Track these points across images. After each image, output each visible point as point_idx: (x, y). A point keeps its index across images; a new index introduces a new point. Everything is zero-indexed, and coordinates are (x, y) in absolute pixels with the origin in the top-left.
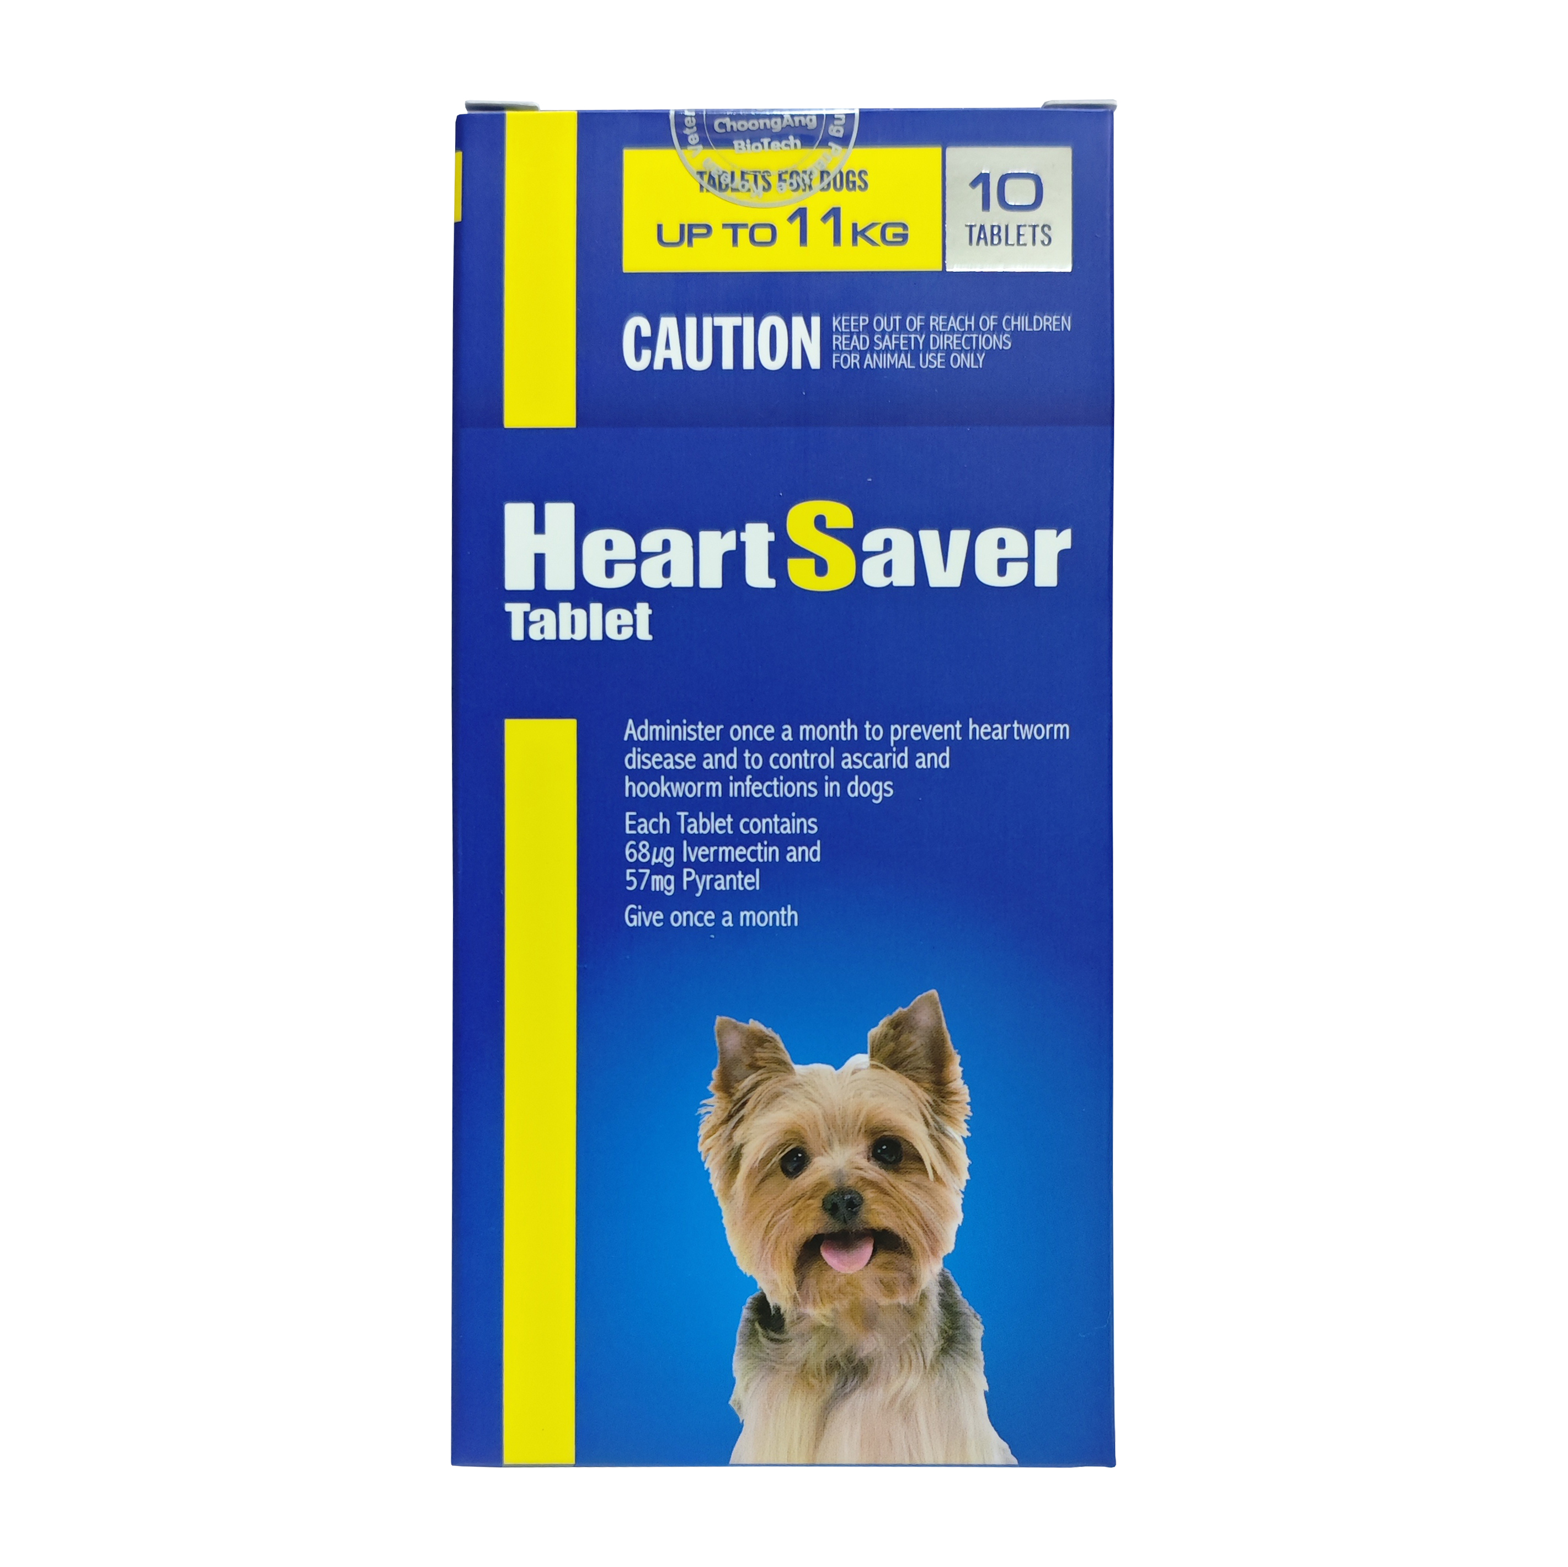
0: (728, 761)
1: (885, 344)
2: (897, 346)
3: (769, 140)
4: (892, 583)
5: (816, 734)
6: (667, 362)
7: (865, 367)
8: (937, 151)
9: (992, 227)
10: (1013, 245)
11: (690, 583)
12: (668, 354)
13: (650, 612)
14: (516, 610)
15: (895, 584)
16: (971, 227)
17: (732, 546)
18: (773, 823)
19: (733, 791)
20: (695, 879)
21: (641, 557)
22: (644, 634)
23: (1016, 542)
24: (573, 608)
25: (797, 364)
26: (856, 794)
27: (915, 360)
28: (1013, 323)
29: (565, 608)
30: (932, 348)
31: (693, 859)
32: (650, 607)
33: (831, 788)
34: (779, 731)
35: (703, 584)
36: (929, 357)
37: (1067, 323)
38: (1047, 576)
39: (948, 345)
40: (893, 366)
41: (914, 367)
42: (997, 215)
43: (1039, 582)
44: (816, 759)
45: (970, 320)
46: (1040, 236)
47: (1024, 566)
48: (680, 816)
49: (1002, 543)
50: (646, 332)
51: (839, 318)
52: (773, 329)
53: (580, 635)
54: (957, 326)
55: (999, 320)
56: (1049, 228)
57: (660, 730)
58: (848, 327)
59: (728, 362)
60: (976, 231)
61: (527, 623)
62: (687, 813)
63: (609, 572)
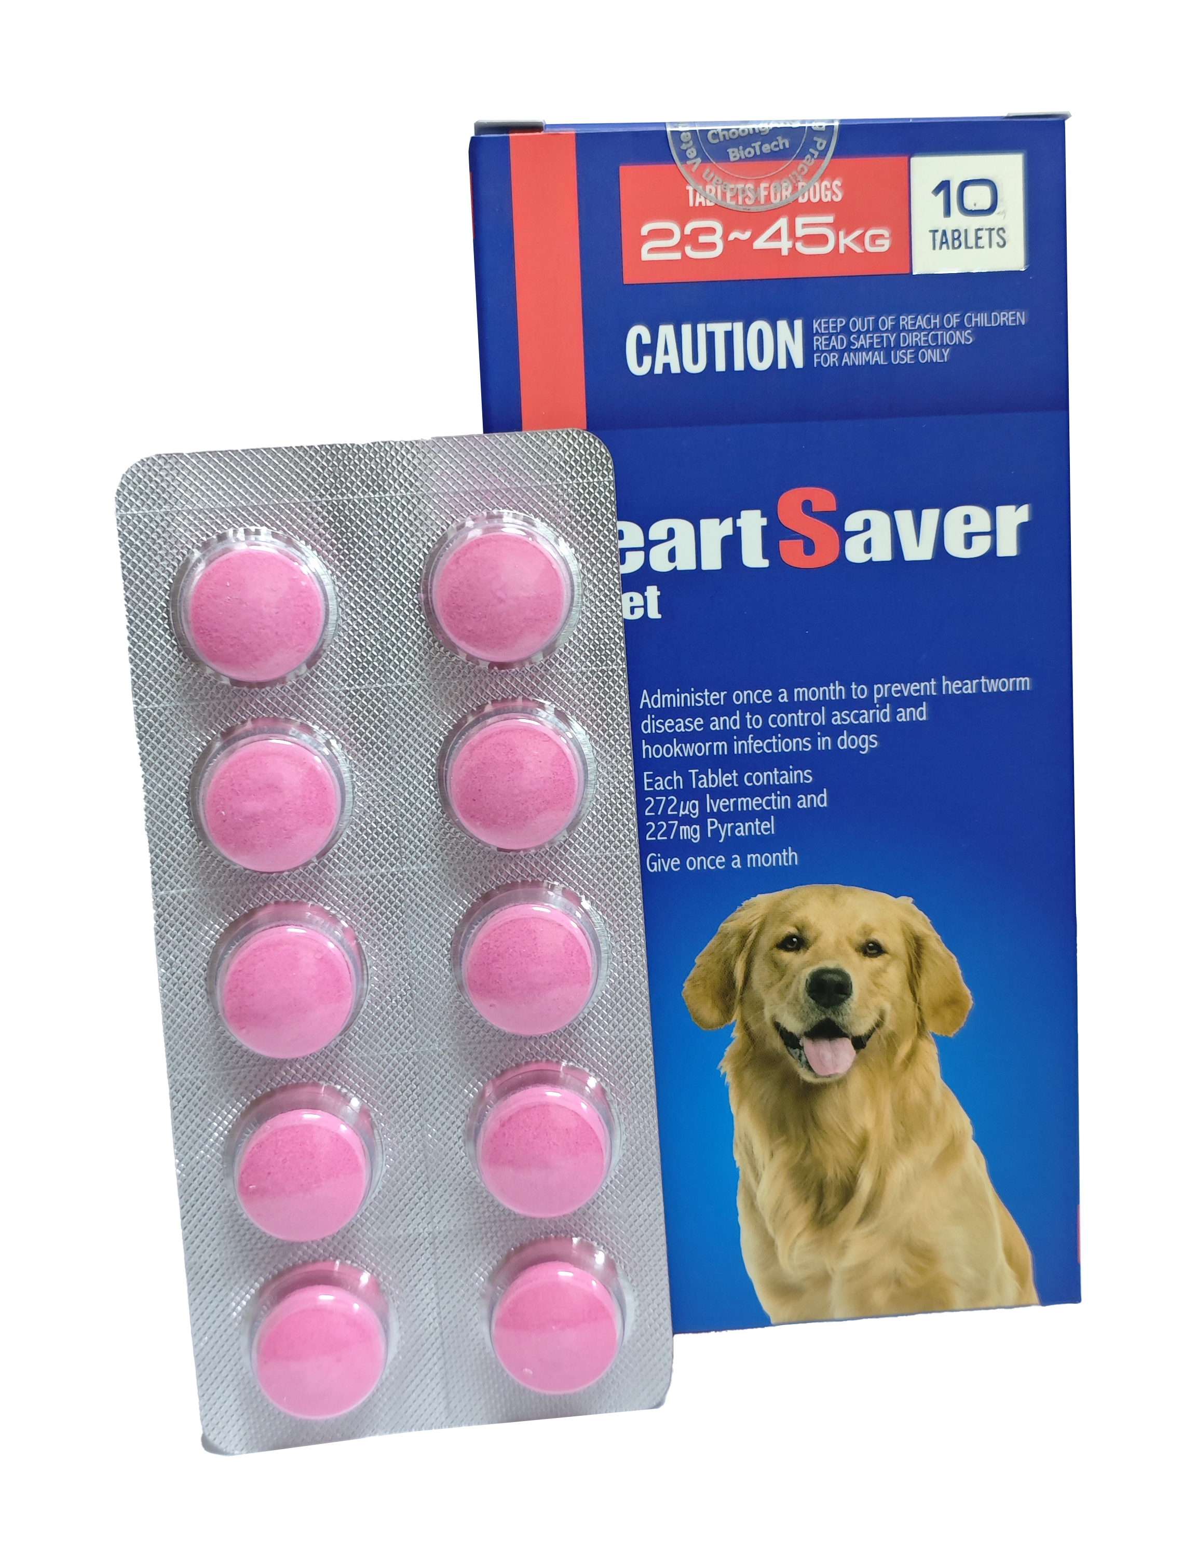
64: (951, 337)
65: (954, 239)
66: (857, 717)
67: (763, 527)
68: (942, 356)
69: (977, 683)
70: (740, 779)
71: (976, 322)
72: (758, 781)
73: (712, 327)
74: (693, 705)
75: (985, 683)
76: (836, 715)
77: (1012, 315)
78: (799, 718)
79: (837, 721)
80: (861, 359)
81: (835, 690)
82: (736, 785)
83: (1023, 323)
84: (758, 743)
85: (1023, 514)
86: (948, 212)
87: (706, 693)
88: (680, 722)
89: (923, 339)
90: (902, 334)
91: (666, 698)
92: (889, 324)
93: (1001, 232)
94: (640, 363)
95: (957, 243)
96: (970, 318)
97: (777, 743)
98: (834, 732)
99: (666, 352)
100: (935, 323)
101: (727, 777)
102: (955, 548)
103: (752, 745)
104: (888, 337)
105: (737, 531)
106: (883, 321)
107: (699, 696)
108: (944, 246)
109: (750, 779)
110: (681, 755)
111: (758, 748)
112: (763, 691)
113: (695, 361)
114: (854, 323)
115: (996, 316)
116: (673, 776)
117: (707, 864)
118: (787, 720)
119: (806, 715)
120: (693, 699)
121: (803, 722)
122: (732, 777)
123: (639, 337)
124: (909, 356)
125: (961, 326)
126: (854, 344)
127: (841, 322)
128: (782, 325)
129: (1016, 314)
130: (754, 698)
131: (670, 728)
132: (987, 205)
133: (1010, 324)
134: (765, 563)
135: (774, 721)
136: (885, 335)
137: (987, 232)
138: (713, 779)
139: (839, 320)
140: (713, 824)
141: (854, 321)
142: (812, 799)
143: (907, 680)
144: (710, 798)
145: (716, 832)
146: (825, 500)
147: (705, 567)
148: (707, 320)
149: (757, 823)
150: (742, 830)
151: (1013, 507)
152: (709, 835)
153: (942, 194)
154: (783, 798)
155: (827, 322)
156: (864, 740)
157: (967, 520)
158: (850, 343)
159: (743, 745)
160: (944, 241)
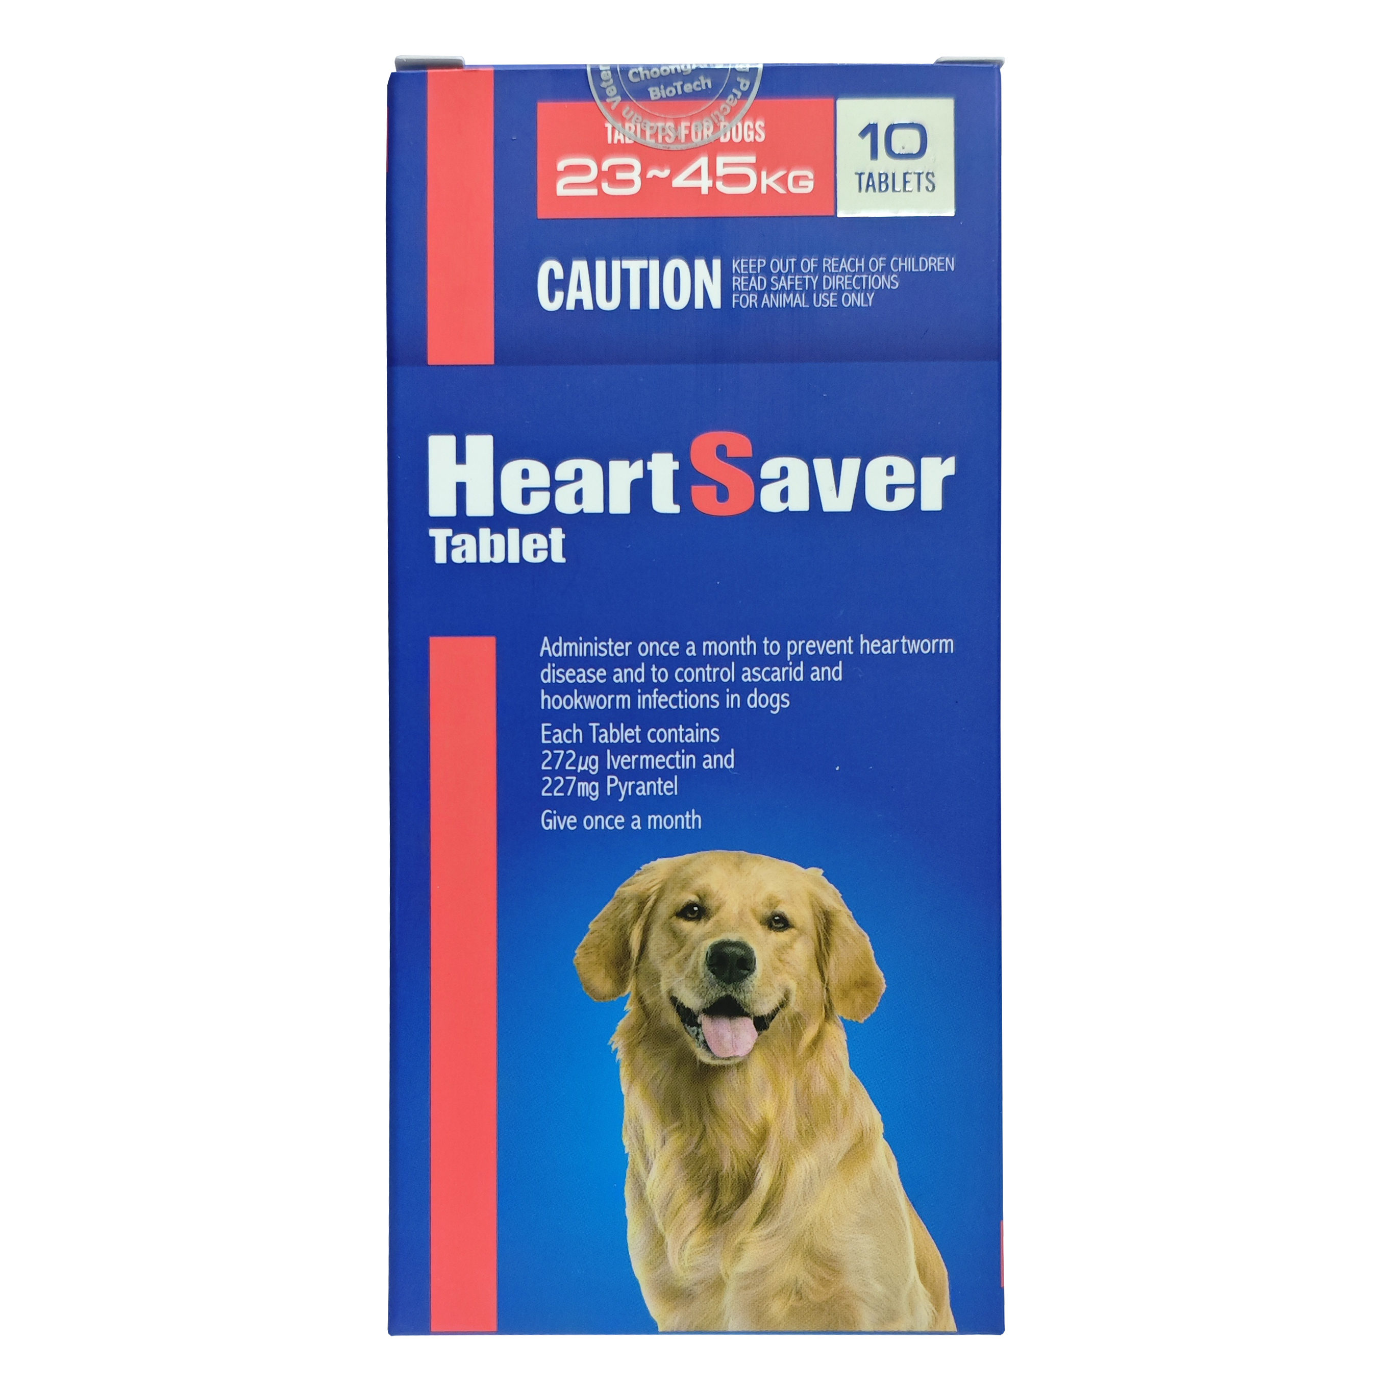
64: (876, 280)
65: (880, 182)
66: (768, 674)
67: (675, 471)
68: (866, 299)
69: (897, 643)
70: (643, 735)
71: (903, 267)
72: (662, 737)
73: (627, 264)
74: (596, 654)
75: (906, 643)
76: (746, 671)
77: (941, 261)
78: (707, 673)
79: (746, 678)
80: (781, 301)
81: (745, 645)
82: (638, 741)
83: (952, 269)
84: (663, 698)
85: (949, 467)
86: (874, 154)
87: (610, 643)
88: (581, 673)
89: (846, 282)
90: (825, 277)
91: (568, 647)
92: (812, 265)
93: (930, 176)
94: (551, 297)
95: (883, 187)
96: (896, 263)
97: (683, 699)
98: (744, 689)
99: (579, 288)
100: (860, 267)
101: (630, 732)
102: (876, 499)
103: (657, 700)
104: (810, 279)
105: (648, 474)
106: (806, 263)
107: (603, 646)
108: (871, 189)
109: (653, 736)
110: (582, 707)
111: (663, 704)
112: (670, 644)
113: (609, 297)
114: (775, 264)
115: (924, 262)
116: (572, 728)
117: (605, 823)
118: (694, 674)
119: (715, 670)
120: (596, 648)
121: (711, 677)
122: (635, 733)
123: (551, 272)
124: (832, 300)
125: (886, 270)
126: (775, 286)
127: (761, 262)
128: (700, 264)
129: (945, 259)
130: (660, 650)
131: (571, 678)
132: (916, 149)
133: (939, 270)
134: (676, 509)
135: (681, 675)
136: (807, 277)
137: (916, 176)
138: (615, 734)
139: (759, 261)
140: (612, 781)
141: (775, 262)
142: (718, 759)
143: (822, 637)
144: (611, 754)
145: (616, 790)
146: (739, 445)
147: (613, 510)
148: (623, 255)
149: (660, 782)
150: (643, 790)
151: (939, 459)
152: (609, 793)
153: (868, 136)
154: (688, 757)
155: (748, 263)
156: (775, 699)
157: (890, 471)
158: (770, 284)
159: (647, 699)
160: (871, 183)
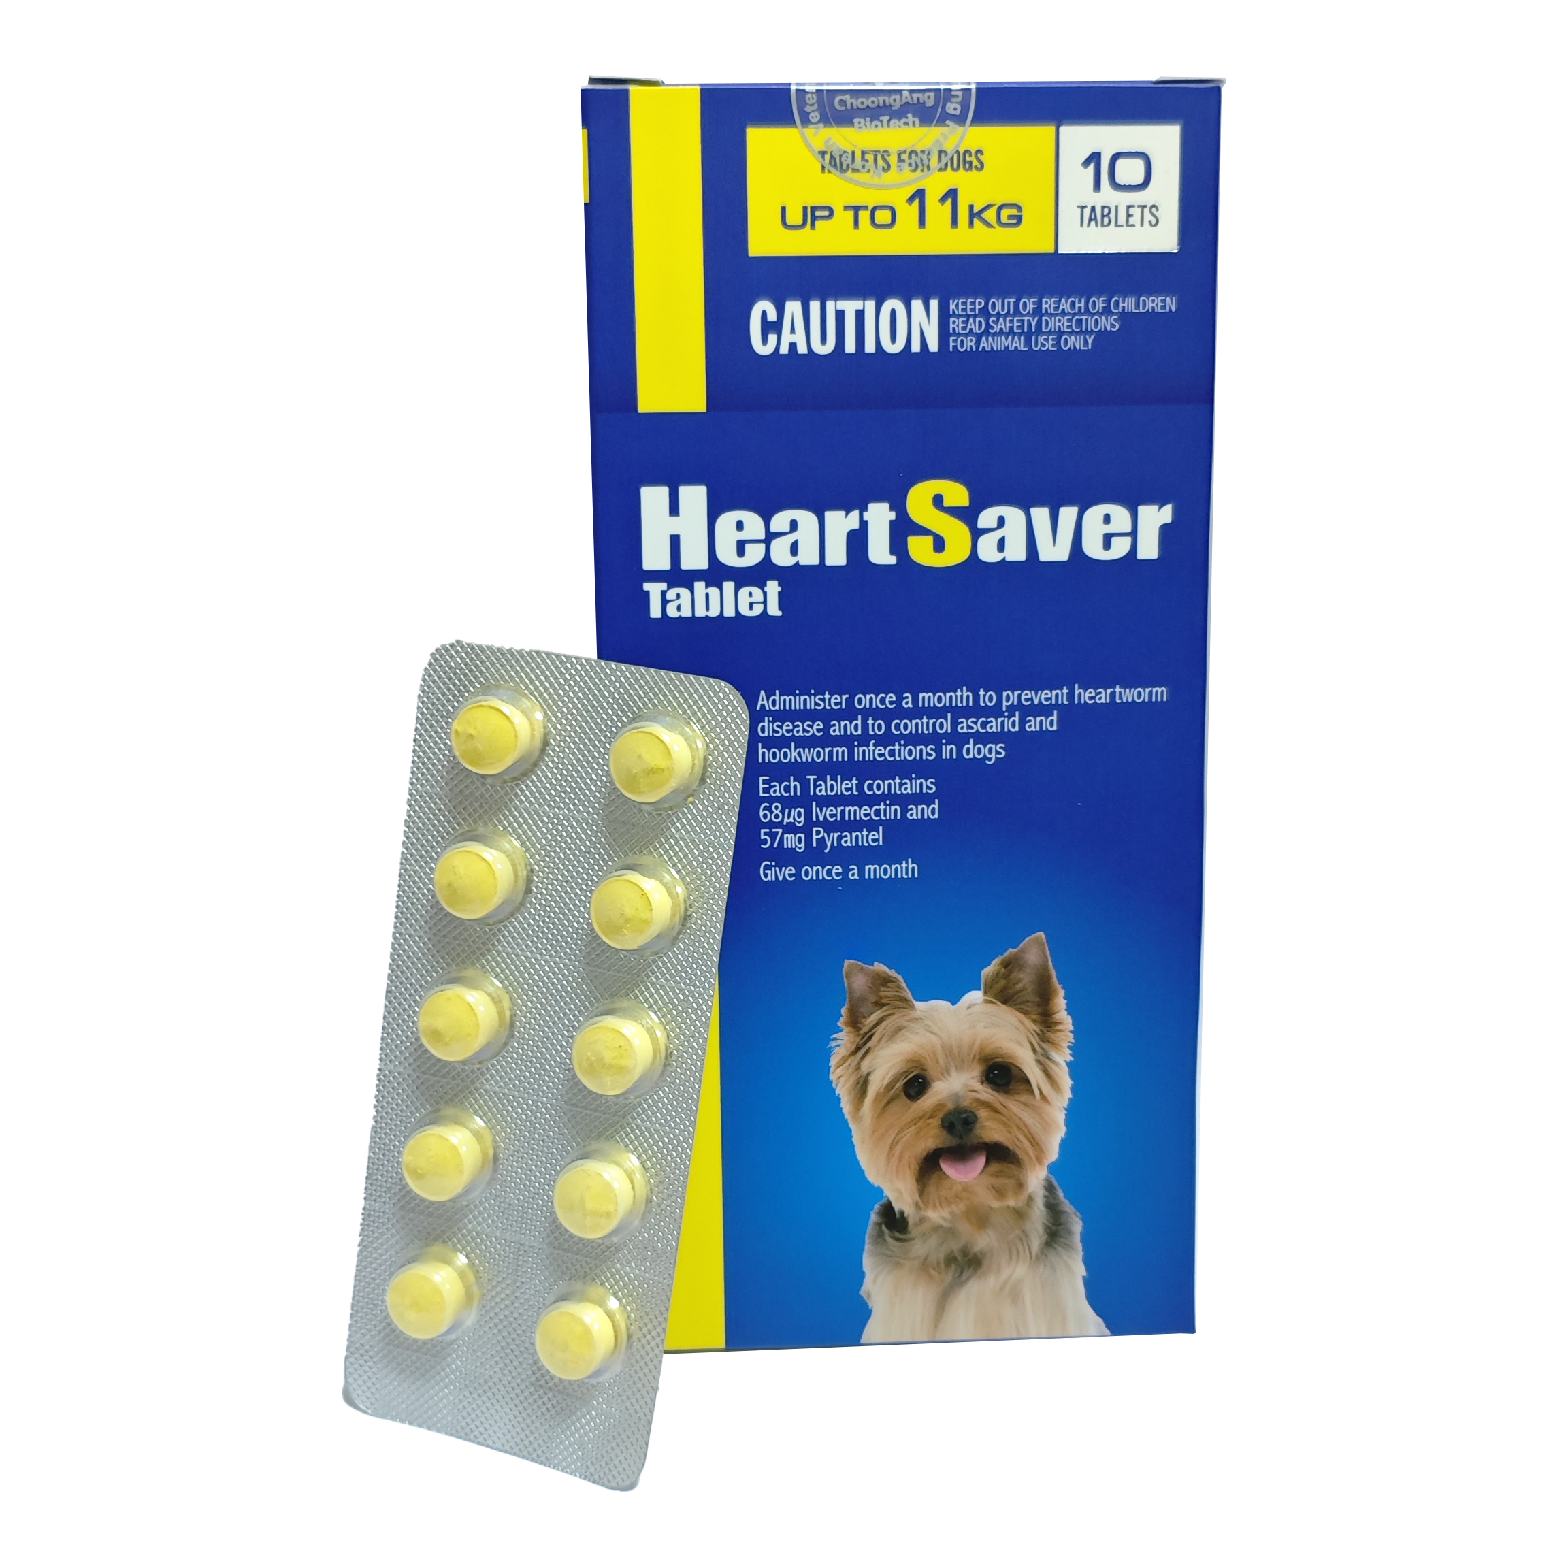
0: (853, 728)
1: (999, 326)
2: (1011, 328)
3: (888, 118)
4: (1004, 558)
5: (934, 701)
6: (793, 346)
7: (980, 349)
8: (1049, 130)
9: (1103, 207)
10: (1122, 226)
11: (816, 561)
12: (793, 339)
13: (779, 589)
14: (654, 589)
15: (1007, 559)
16: (1083, 208)
17: (856, 526)
18: (895, 783)
19: (858, 756)
20: (823, 837)
21: (770, 537)
22: (774, 610)
23: (1120, 516)
24: (707, 586)
25: (916, 347)
26: (971, 756)
27: (1028, 342)
28: (1121, 305)
29: (699, 586)
30: (1044, 330)
31: (821, 819)
32: (779, 585)
33: (948, 751)
34: (900, 699)
35: (829, 562)
36: (1041, 339)
37: (1172, 304)
38: (1149, 549)
39: (1059, 327)
40: (1007, 348)
41: (1026, 349)
42: (1108, 195)
43: (1141, 555)
44: (934, 724)
45: (1080, 302)
46: (1148, 217)
47: (1127, 541)
48: (809, 779)
49: (1107, 519)
50: (772, 316)
51: (956, 301)
52: (893, 313)
53: (714, 612)
54: (1068, 308)
55: (1108, 302)
56: (1157, 210)
57: (790, 700)
58: (964, 310)
59: (850, 347)
60: (1087, 212)
61: (665, 602)
62: (815, 777)
63: (741, 551)
